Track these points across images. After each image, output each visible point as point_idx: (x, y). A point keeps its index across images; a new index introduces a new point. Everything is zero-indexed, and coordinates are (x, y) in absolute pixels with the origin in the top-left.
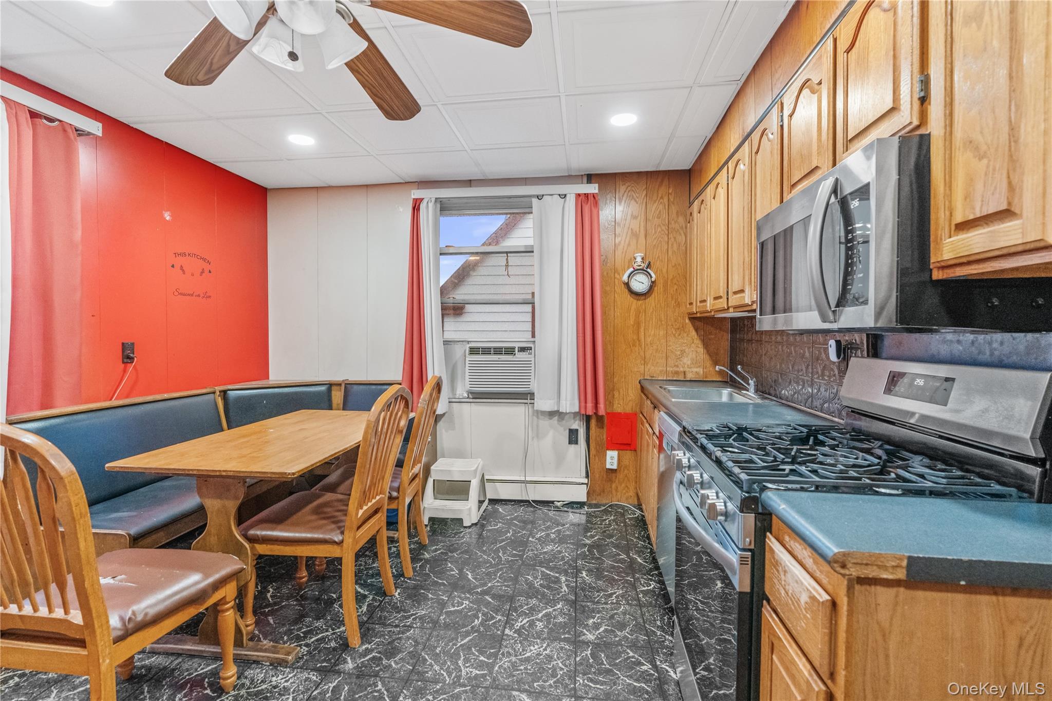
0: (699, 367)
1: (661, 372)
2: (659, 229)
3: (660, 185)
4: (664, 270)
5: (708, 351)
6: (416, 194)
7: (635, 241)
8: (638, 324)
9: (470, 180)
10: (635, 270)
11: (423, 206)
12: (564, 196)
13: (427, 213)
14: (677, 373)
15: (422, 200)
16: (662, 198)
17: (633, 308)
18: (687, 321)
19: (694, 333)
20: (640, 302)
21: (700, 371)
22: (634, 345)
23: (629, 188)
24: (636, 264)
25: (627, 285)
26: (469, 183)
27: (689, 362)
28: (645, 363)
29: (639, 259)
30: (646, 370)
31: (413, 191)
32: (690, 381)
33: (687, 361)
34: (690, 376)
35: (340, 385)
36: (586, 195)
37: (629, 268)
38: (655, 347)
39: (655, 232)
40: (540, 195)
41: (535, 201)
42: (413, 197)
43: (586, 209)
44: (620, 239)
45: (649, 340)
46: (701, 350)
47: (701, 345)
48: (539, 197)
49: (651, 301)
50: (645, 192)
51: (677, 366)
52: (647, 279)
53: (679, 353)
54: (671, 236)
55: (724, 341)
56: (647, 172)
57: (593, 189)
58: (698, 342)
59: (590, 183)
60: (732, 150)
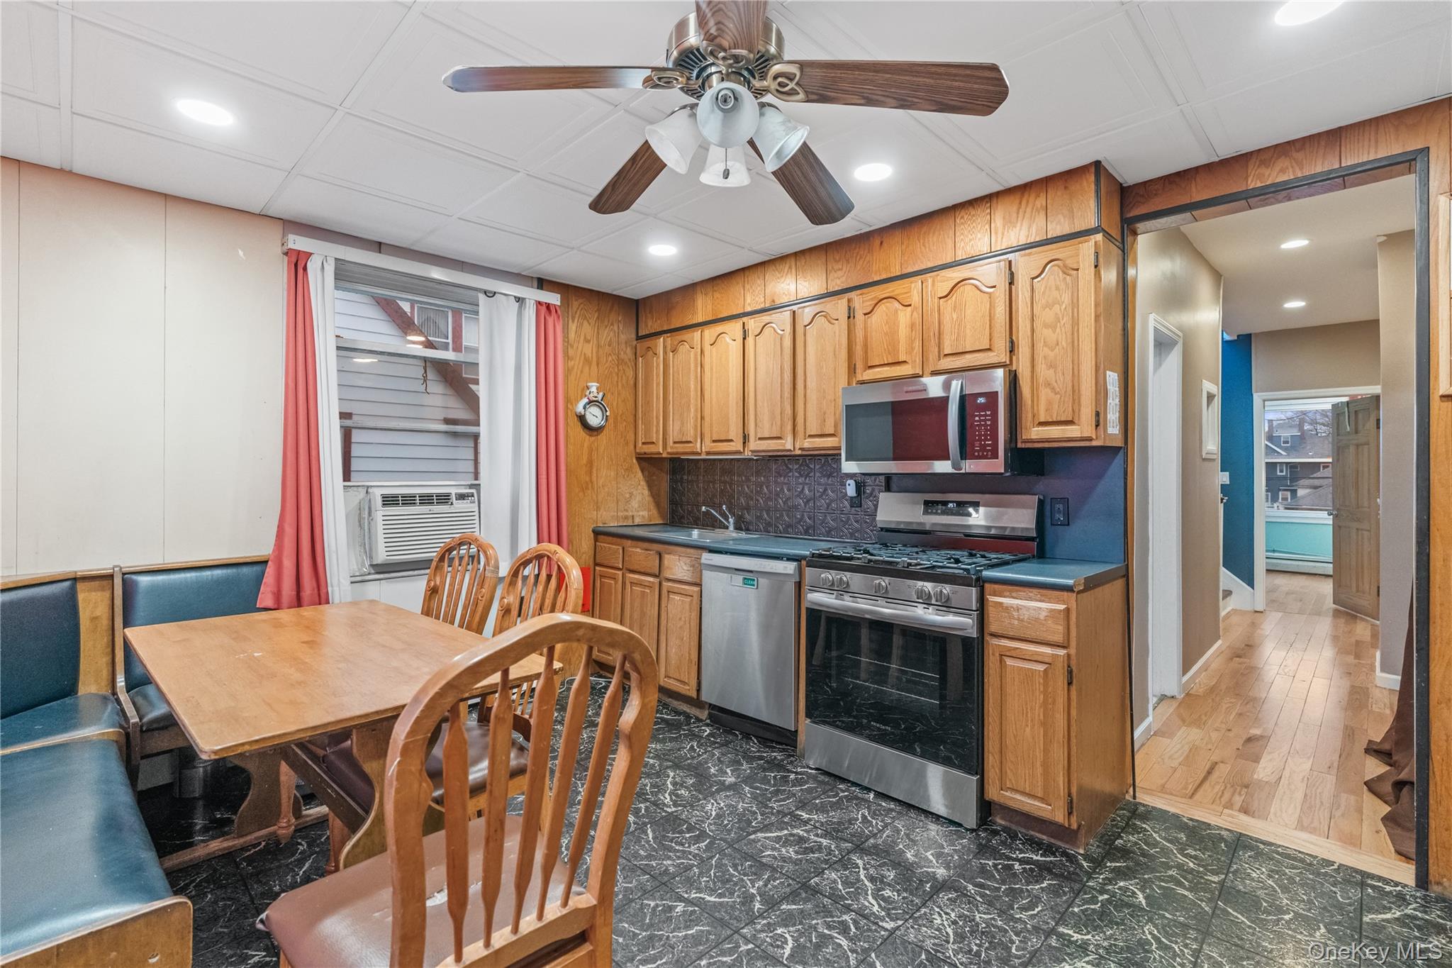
0: (645, 510)
1: (613, 517)
2: (610, 358)
3: (611, 310)
4: (615, 404)
5: (651, 493)
6: (299, 242)
7: (587, 368)
8: (590, 463)
9: (380, 243)
10: (590, 402)
11: (313, 265)
12: (518, 299)
13: (320, 278)
14: (626, 518)
15: (309, 255)
16: (612, 324)
17: (586, 445)
18: (635, 461)
19: (640, 474)
20: (593, 438)
21: (645, 513)
22: (587, 488)
23: (582, 306)
24: (592, 395)
25: (582, 419)
26: (379, 246)
27: (636, 506)
28: (598, 509)
29: (594, 389)
30: (599, 516)
31: (291, 237)
32: (638, 525)
33: (635, 504)
34: (637, 521)
35: (111, 577)
36: (548, 306)
37: (581, 398)
38: (607, 490)
39: (607, 361)
40: (490, 292)
41: (481, 297)
42: (291, 246)
43: (550, 321)
44: (573, 362)
45: (601, 482)
46: (646, 492)
47: (646, 488)
48: (490, 294)
49: (603, 437)
50: (596, 315)
51: (627, 511)
52: (600, 412)
53: (628, 496)
54: (620, 367)
55: (664, 481)
56: (599, 292)
57: (554, 299)
58: (643, 483)
59: (542, 289)
60: (749, 309)
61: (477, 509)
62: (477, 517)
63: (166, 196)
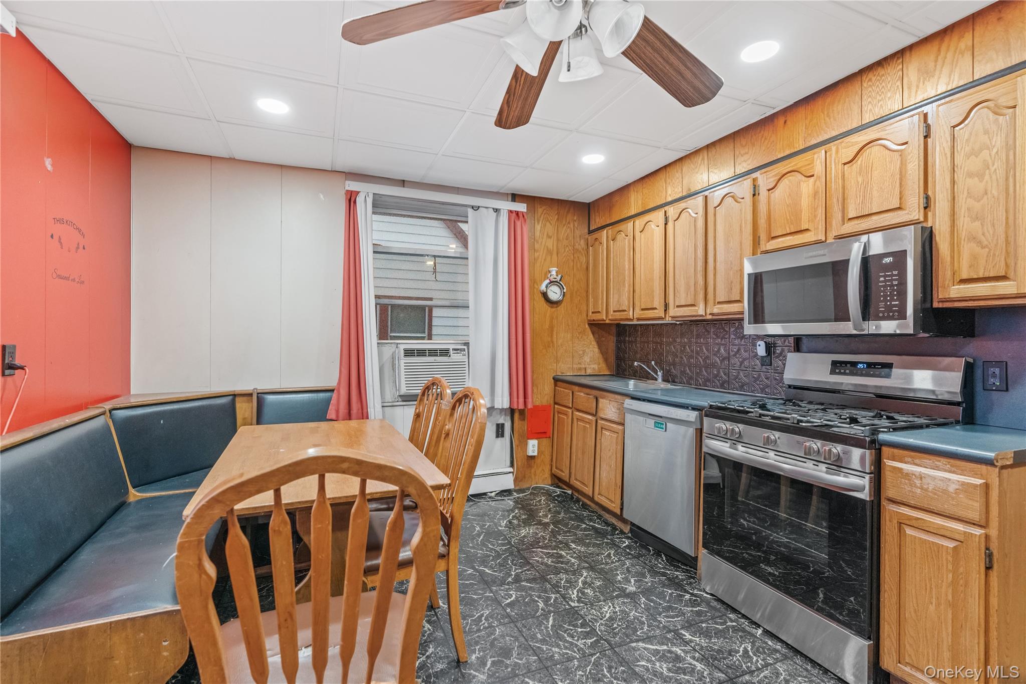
0: (596, 363)
1: (569, 368)
2: (567, 249)
3: (568, 212)
4: (571, 283)
5: (601, 351)
6: (352, 186)
7: (549, 257)
8: (551, 328)
9: (404, 181)
10: (551, 282)
11: (360, 200)
12: (496, 210)
13: (363, 207)
14: (580, 369)
15: (358, 193)
16: (569, 223)
17: (548, 315)
18: (587, 326)
19: (591, 336)
20: (554, 309)
21: (596, 366)
22: (549, 347)
23: (545, 211)
24: (552, 277)
25: (545, 295)
26: (403, 183)
27: (588, 360)
28: (557, 362)
29: (554, 273)
30: (558, 367)
31: (347, 182)
32: (590, 375)
33: (587, 359)
34: (589, 372)
36: (517, 213)
37: (545, 280)
38: (564, 348)
39: (564, 251)
40: (476, 207)
41: (470, 211)
42: (347, 188)
43: (518, 224)
44: (538, 254)
45: (560, 342)
46: (596, 350)
47: (596, 346)
48: (476, 208)
49: (561, 309)
50: (556, 217)
51: (580, 364)
52: (559, 290)
53: (581, 352)
54: (575, 255)
55: (611, 342)
56: (558, 200)
57: (522, 207)
58: (594, 343)
59: (515, 201)
60: (669, 199)
61: (467, 360)
62: (467, 366)
63: (282, 167)
